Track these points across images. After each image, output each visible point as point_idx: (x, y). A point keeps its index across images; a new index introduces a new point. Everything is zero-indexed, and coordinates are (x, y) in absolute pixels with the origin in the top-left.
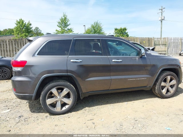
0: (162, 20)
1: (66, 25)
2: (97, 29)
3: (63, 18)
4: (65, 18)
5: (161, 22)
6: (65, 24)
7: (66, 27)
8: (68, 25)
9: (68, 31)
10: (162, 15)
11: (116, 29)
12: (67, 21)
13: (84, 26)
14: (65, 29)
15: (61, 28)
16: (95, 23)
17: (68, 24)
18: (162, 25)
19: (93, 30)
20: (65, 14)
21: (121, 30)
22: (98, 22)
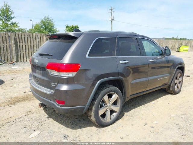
0: (112, 20)
1: (9, 18)
2: (48, 25)
3: (5, 8)
4: (7, 9)
5: (112, 22)
6: (7, 17)
7: (10, 20)
8: (12, 19)
9: (12, 25)
10: (112, 15)
11: (67, 27)
12: (10, 13)
13: (31, 20)
14: (8, 22)
15: (2, 21)
16: (45, 18)
17: (12, 17)
18: (112, 25)
19: (43, 26)
20: (6, 3)
21: (73, 27)
22: (49, 17)
